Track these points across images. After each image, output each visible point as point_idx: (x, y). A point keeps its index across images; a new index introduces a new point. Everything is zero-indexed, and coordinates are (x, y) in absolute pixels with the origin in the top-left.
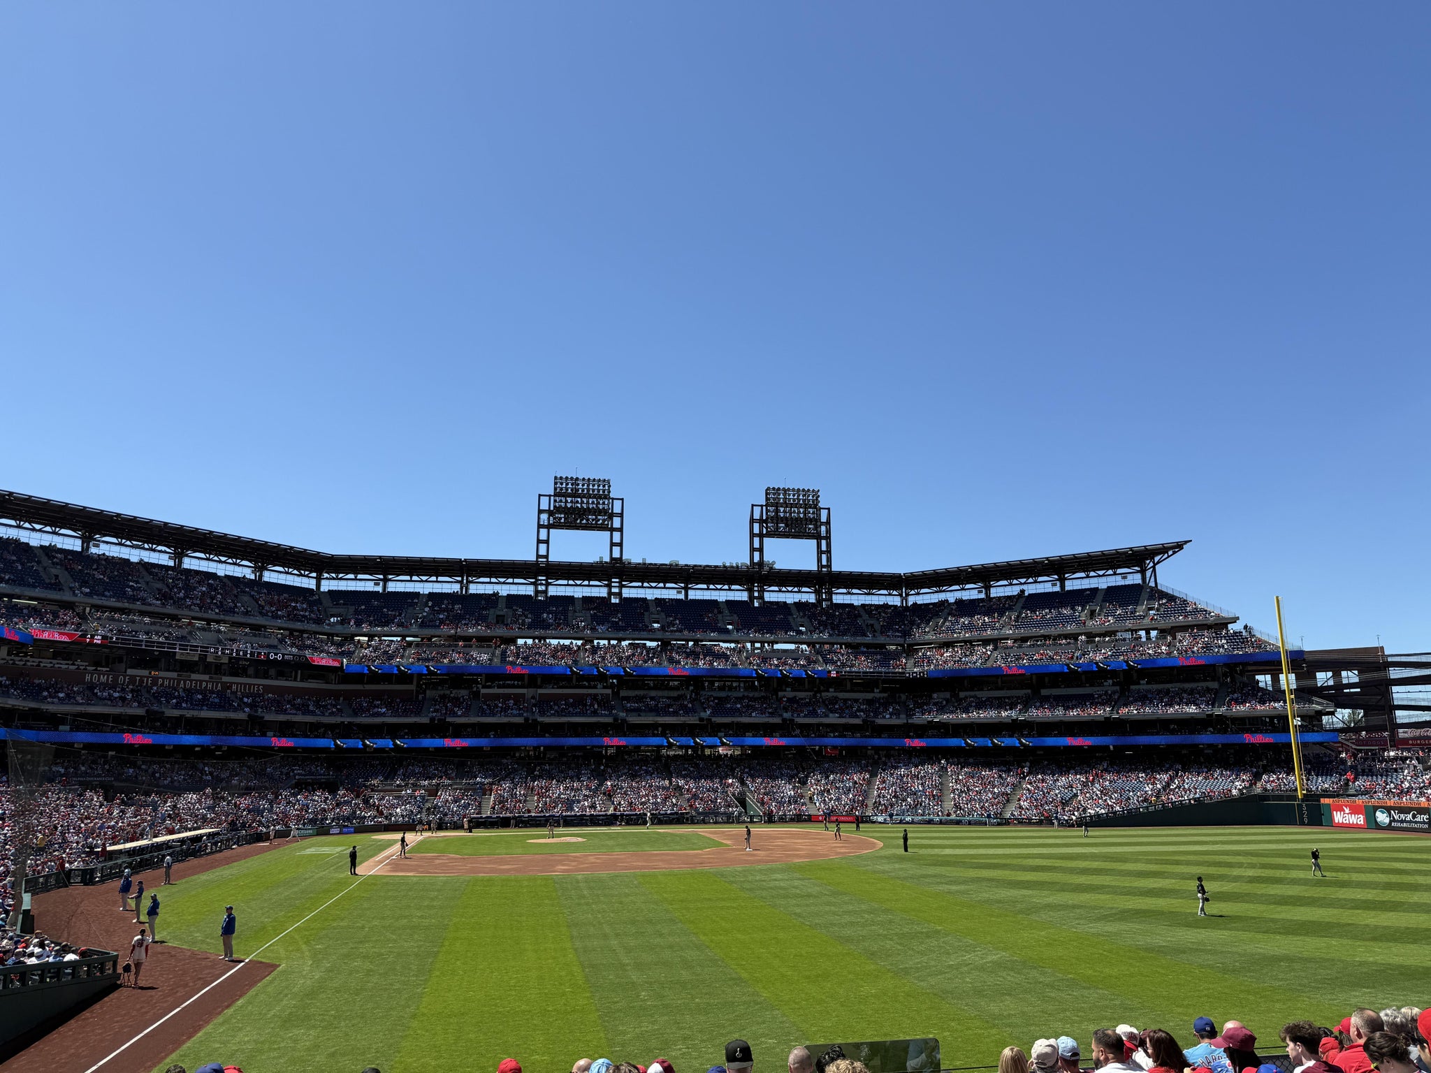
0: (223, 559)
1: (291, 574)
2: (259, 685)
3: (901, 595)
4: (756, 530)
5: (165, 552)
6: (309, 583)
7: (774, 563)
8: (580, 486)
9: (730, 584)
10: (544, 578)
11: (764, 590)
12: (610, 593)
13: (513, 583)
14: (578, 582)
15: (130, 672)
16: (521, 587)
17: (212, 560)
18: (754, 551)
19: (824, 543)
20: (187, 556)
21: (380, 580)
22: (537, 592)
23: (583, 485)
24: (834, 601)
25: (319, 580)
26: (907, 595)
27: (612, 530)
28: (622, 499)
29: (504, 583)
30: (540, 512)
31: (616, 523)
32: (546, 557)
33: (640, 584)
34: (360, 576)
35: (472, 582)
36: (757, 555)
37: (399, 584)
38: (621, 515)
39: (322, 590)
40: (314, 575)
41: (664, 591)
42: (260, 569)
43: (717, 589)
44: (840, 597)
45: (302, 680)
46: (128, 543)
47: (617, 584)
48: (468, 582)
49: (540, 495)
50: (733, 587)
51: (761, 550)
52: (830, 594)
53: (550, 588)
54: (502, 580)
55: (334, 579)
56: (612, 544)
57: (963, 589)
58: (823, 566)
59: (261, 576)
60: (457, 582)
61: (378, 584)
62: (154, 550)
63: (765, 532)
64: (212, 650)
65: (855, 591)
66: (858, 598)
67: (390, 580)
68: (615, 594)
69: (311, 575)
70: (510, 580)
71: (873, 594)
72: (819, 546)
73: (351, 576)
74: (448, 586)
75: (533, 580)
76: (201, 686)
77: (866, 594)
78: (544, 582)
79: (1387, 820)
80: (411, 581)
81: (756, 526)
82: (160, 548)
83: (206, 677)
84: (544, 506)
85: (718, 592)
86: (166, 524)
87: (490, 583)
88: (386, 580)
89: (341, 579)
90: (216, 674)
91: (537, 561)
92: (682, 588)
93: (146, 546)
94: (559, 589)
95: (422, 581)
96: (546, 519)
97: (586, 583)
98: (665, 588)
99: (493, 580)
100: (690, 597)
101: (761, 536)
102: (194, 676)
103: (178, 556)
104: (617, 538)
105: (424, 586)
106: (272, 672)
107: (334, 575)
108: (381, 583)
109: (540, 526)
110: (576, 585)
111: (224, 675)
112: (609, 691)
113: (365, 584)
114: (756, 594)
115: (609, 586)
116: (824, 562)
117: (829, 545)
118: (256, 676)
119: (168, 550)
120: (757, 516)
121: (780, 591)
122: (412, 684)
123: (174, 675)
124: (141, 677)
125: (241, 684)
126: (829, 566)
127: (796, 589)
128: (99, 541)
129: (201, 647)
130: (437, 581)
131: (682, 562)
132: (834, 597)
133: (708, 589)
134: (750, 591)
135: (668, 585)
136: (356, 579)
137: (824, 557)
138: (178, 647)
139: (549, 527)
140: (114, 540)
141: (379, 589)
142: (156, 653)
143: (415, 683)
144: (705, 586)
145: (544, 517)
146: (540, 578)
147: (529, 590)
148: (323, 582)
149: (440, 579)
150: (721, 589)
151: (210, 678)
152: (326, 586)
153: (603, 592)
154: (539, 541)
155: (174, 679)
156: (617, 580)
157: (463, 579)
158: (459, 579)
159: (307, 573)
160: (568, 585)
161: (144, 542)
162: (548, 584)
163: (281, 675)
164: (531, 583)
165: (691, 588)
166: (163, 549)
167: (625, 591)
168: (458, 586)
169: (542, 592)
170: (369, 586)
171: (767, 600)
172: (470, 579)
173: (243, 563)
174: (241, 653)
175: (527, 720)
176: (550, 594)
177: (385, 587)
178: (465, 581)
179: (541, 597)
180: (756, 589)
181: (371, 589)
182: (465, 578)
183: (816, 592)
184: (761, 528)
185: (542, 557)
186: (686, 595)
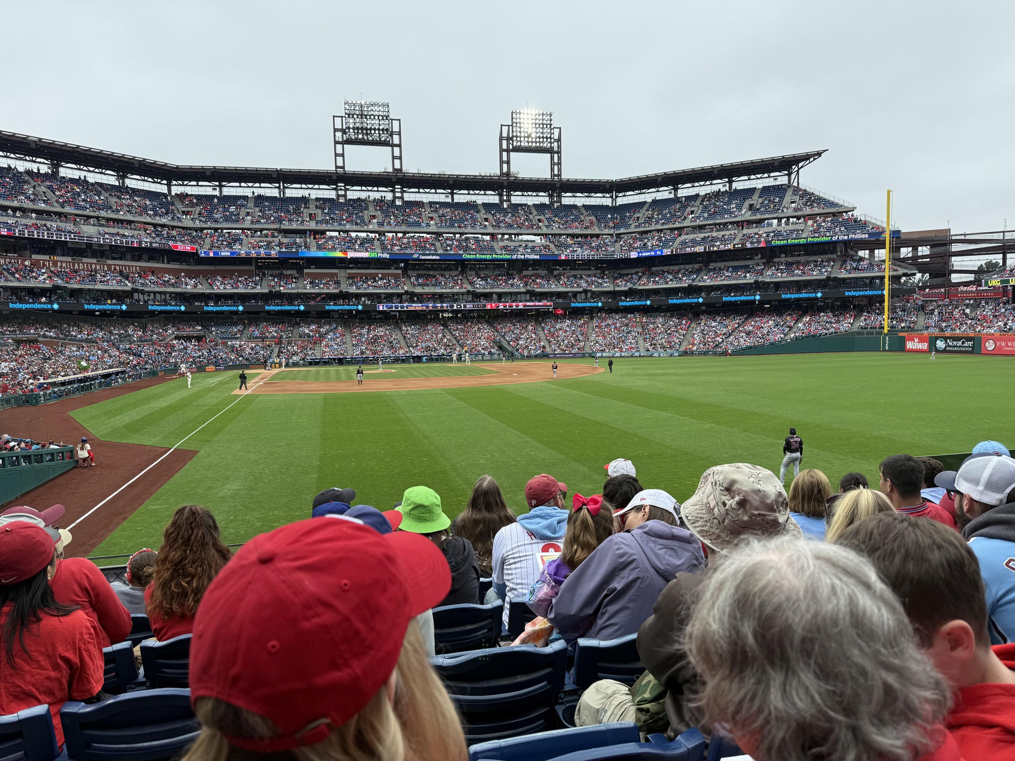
0: (91, 169)
1: (146, 181)
2: (136, 267)
3: (612, 197)
4: (505, 147)
5: (44, 163)
6: (162, 188)
7: (517, 173)
8: (366, 109)
9: (485, 190)
10: (343, 185)
11: (511, 195)
12: (394, 197)
13: (319, 189)
14: (369, 188)
15: (34, 257)
16: (326, 192)
17: (80, 169)
18: (503, 164)
19: (556, 156)
20: (62, 166)
21: (217, 186)
22: (338, 196)
23: (368, 107)
24: (563, 203)
25: (169, 186)
26: (617, 197)
27: (393, 146)
28: (399, 120)
29: (312, 188)
30: (335, 130)
31: (396, 139)
32: (343, 167)
33: (417, 190)
34: (200, 183)
35: (287, 188)
36: (505, 166)
37: (231, 189)
38: (399, 134)
39: (172, 194)
40: (165, 182)
41: (436, 196)
42: (122, 177)
43: (475, 194)
44: (568, 199)
45: (168, 263)
46: (12, 155)
47: (399, 190)
48: (284, 188)
49: (334, 117)
50: (488, 192)
51: (508, 162)
52: (560, 196)
53: (348, 193)
54: (310, 186)
55: (180, 185)
56: (394, 158)
57: (658, 191)
58: (555, 175)
59: (123, 183)
60: (276, 187)
61: (216, 189)
62: (35, 162)
63: (511, 147)
64: (96, 240)
65: (578, 194)
66: (580, 200)
67: (224, 186)
68: (398, 198)
69: (163, 182)
70: (317, 186)
71: (592, 197)
72: (552, 158)
73: (194, 183)
74: (269, 191)
75: (334, 187)
76: (91, 267)
77: (586, 197)
78: (343, 188)
79: (944, 346)
80: (240, 187)
81: (504, 143)
82: (39, 160)
83: (94, 261)
84: (338, 126)
85: (476, 196)
86: (40, 140)
87: (301, 188)
88: (221, 186)
89: (186, 185)
90: (101, 257)
91: (336, 170)
92: (449, 193)
93: (27, 158)
94: (355, 193)
95: (249, 187)
96: (340, 136)
97: (375, 189)
98: (436, 193)
99: (304, 186)
100: (455, 201)
101: (508, 151)
102: (85, 260)
103: (56, 166)
105: (251, 191)
106: (145, 256)
107: (180, 182)
108: (218, 189)
109: (336, 143)
110: (368, 190)
111: (108, 259)
112: (400, 271)
113: (206, 189)
114: (505, 198)
115: (393, 191)
116: (556, 172)
117: (559, 158)
118: (133, 260)
119: (46, 161)
121: (523, 195)
122: (251, 265)
123: (69, 259)
124: (44, 261)
125: (122, 266)
126: (559, 175)
127: (535, 194)
129: (87, 237)
130: (260, 187)
131: (448, 173)
132: (563, 199)
133: (469, 194)
134: (501, 195)
135: (438, 191)
136: (198, 185)
137: (556, 167)
139: (344, 143)
141: (217, 193)
142: (52, 242)
143: (254, 265)
144: (466, 192)
145: (339, 134)
146: (339, 184)
147: (332, 195)
148: (173, 188)
149: (262, 185)
150: (478, 194)
151: (98, 261)
152: (176, 190)
153: (389, 196)
154: (336, 155)
155: (70, 262)
156: (399, 187)
157: (280, 186)
158: (277, 185)
159: (159, 180)
160: (362, 190)
161: (25, 155)
162: (346, 190)
163: (151, 259)
164: (334, 189)
165: (455, 193)
166: (42, 160)
167: (405, 195)
168: (277, 191)
169: (342, 196)
170: (209, 191)
171: (513, 202)
172: (286, 185)
173: (108, 172)
174: (119, 242)
175: (341, 292)
176: (348, 197)
177: (221, 192)
178: (282, 187)
179: (342, 200)
180: (505, 193)
181: (210, 193)
182: (282, 184)
183: (549, 195)
184: (508, 145)
185: (340, 167)
186: (453, 199)
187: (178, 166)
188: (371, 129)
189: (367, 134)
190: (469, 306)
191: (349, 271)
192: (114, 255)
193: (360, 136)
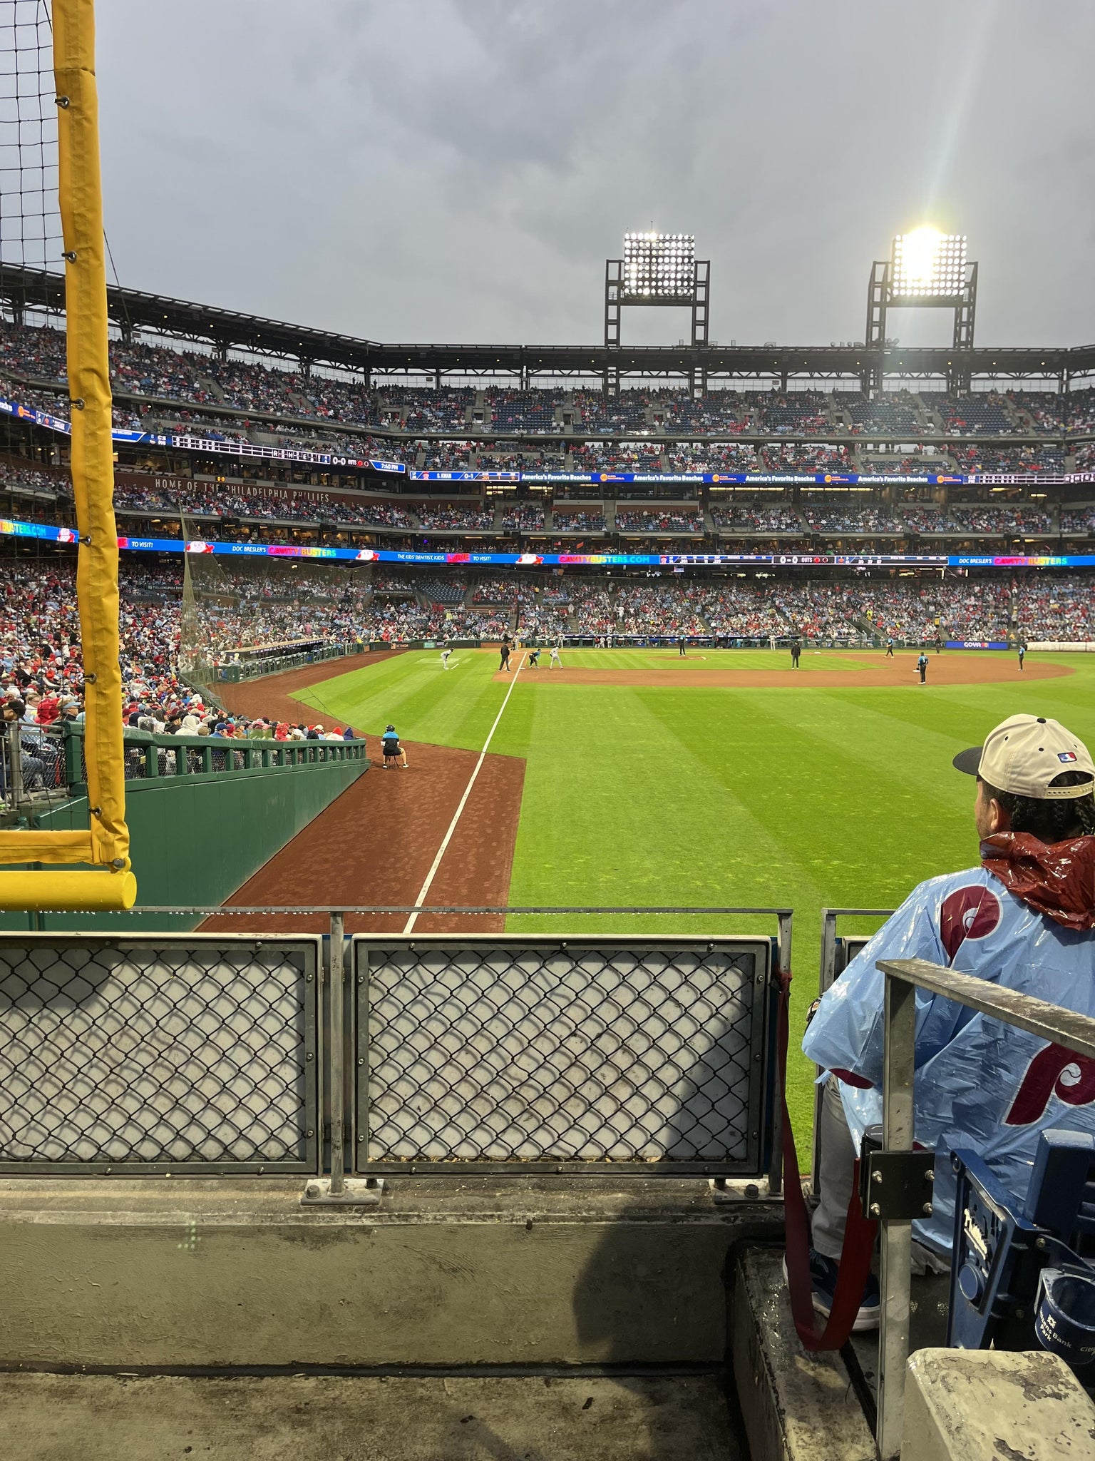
0: (268, 351)
1: (338, 368)
2: (325, 493)
3: (1060, 378)
4: (877, 298)
5: (208, 343)
6: (358, 379)
7: (897, 341)
8: (657, 247)
9: (838, 370)
10: (614, 368)
11: (883, 378)
12: (693, 386)
13: (579, 376)
14: (655, 373)
15: (197, 477)
16: (588, 381)
17: (255, 352)
18: (873, 326)
19: (965, 310)
20: (230, 347)
21: (433, 374)
22: (606, 386)
24: (972, 390)
25: (367, 375)
26: (1070, 377)
27: (696, 304)
28: (708, 263)
29: (569, 376)
30: (608, 283)
32: (617, 341)
33: (728, 374)
34: (410, 371)
35: (533, 375)
36: (876, 330)
37: (453, 379)
38: (707, 285)
39: (372, 387)
40: (361, 369)
41: (758, 382)
42: (306, 363)
43: (823, 378)
44: (980, 384)
45: (366, 489)
46: (169, 332)
47: (700, 375)
48: (529, 375)
49: (608, 262)
50: (844, 375)
51: (881, 324)
52: (968, 379)
53: (622, 381)
54: (566, 372)
55: (383, 374)
56: (695, 323)
58: (962, 343)
59: (308, 371)
60: (516, 375)
61: (431, 379)
62: (196, 341)
63: (888, 298)
64: (275, 453)
65: (1000, 375)
66: (1004, 384)
67: (443, 374)
68: (698, 386)
70: (575, 372)
71: (1024, 378)
72: (958, 315)
73: (402, 370)
74: (507, 381)
75: (602, 372)
76: (267, 493)
77: (1014, 378)
78: (614, 373)
80: (466, 375)
82: (201, 338)
83: (272, 484)
85: (823, 381)
86: (206, 308)
87: (553, 376)
88: (438, 375)
89: (391, 374)
90: (280, 479)
91: (606, 346)
92: (779, 377)
93: (188, 336)
94: (633, 382)
95: (477, 375)
96: (615, 293)
97: (663, 373)
98: (758, 377)
99: (557, 372)
100: (788, 389)
101: (883, 305)
102: (260, 483)
103: (222, 348)
104: (700, 315)
105: (481, 381)
106: (336, 479)
107: (383, 370)
108: (434, 378)
109: (609, 303)
110: (652, 377)
111: (289, 482)
112: (697, 503)
113: (416, 379)
114: (871, 383)
115: (691, 377)
116: (963, 338)
117: (971, 314)
118: (321, 483)
119: (210, 341)
120: (879, 278)
121: (903, 378)
123: (241, 481)
124: (209, 482)
125: (307, 492)
126: (969, 342)
127: (923, 375)
128: (139, 330)
129: (264, 450)
130: (494, 375)
131: (780, 344)
132: (972, 383)
133: (812, 377)
134: (864, 379)
135: (762, 374)
136: (406, 374)
137: (964, 330)
138: (241, 449)
139: (620, 302)
140: (153, 329)
141: (433, 385)
142: (221, 457)
143: (482, 492)
144: (807, 375)
145: (613, 289)
146: (610, 368)
147: (596, 384)
148: (373, 378)
149: (497, 372)
150: (827, 378)
151: (276, 485)
152: (376, 382)
153: (683, 385)
154: (608, 322)
155: (241, 486)
156: (700, 369)
157: (522, 372)
158: (518, 371)
159: (354, 367)
160: (643, 377)
161: (185, 332)
162: (618, 377)
163: (344, 482)
164: (600, 376)
165: (790, 377)
166: (206, 339)
167: (710, 382)
168: (517, 380)
169: (612, 385)
170: (421, 382)
171: (885, 389)
172: (530, 371)
173: (289, 356)
174: (305, 457)
175: (607, 534)
176: (622, 388)
177: (438, 382)
178: (525, 375)
179: (611, 392)
180: (872, 376)
181: (423, 386)
182: (525, 370)
183: (949, 378)
184: (883, 295)
185: (612, 341)
186: (784, 385)
187: (382, 345)
188: (663, 279)
189: (657, 288)
190: (807, 560)
191: (619, 503)
192: (296, 476)
193: (646, 292)
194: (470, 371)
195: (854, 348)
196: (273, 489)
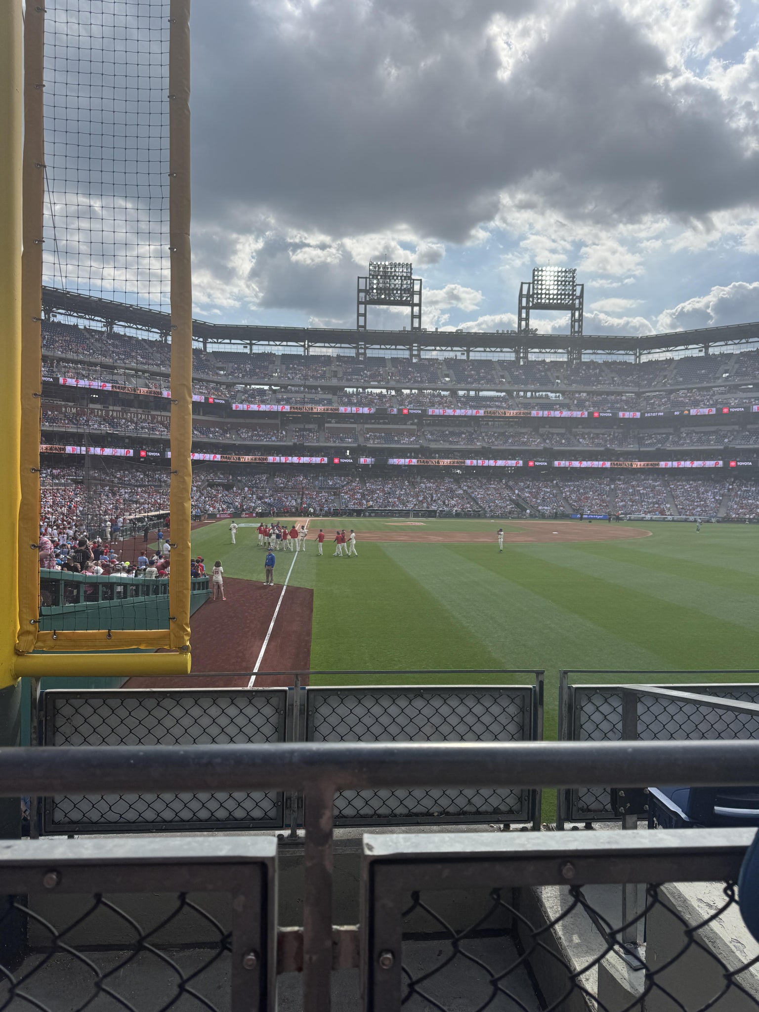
0: (140, 327)
3: (635, 354)
4: (524, 304)
5: (100, 321)
6: (199, 345)
7: (536, 330)
8: (389, 270)
9: (502, 347)
10: (363, 343)
11: (528, 352)
12: (412, 355)
13: (341, 347)
14: (388, 347)
15: (90, 406)
16: (346, 350)
17: (132, 328)
18: (521, 321)
19: (577, 313)
20: (116, 324)
21: (247, 344)
22: (358, 354)
23: (391, 268)
24: (583, 360)
25: (205, 343)
26: (641, 354)
28: (421, 280)
29: (334, 347)
30: (359, 291)
31: (416, 299)
32: (364, 327)
33: (433, 348)
34: (233, 341)
35: (311, 346)
36: (523, 323)
37: (261, 347)
38: (420, 293)
39: (208, 351)
40: (201, 339)
41: (452, 353)
42: (164, 335)
43: (491, 351)
44: (587, 357)
45: (204, 415)
46: (75, 314)
47: (416, 348)
48: (309, 346)
49: (359, 278)
50: (505, 350)
51: (527, 319)
52: (580, 354)
53: (368, 351)
54: (333, 345)
55: (215, 343)
56: (413, 316)
57: (687, 349)
58: (575, 332)
59: (166, 340)
60: (301, 346)
61: (246, 347)
62: (93, 320)
63: (530, 305)
65: (599, 352)
66: (601, 357)
67: (254, 344)
68: (415, 355)
70: (338, 345)
71: (613, 354)
72: (573, 315)
73: (228, 341)
74: (294, 349)
75: (355, 345)
76: (137, 417)
77: (608, 354)
78: (363, 346)
80: (269, 345)
81: (524, 300)
82: (96, 318)
83: (140, 411)
84: (362, 287)
85: (492, 353)
86: (101, 300)
87: (324, 347)
88: (251, 344)
89: (220, 343)
90: (146, 409)
91: (358, 329)
92: (465, 351)
93: (87, 317)
94: (374, 352)
95: (276, 345)
96: (364, 297)
97: (393, 347)
98: (452, 350)
99: (327, 345)
100: (471, 358)
101: (528, 308)
102: (132, 410)
103: (110, 324)
105: (278, 349)
107: (215, 340)
108: (249, 346)
109: (359, 303)
110: (387, 349)
111: (152, 409)
112: (415, 427)
113: (237, 347)
114: (522, 355)
115: (411, 350)
116: (576, 329)
117: (581, 315)
119: (103, 320)
120: (525, 292)
121: (540, 352)
123: (119, 409)
124: (98, 409)
125: (164, 416)
126: (580, 332)
127: (553, 351)
128: (56, 312)
130: (287, 346)
132: (583, 356)
133: (485, 351)
134: (517, 352)
135: (454, 348)
136: (230, 343)
137: (577, 324)
139: (366, 303)
140: (65, 312)
141: (247, 351)
144: (482, 349)
145: (362, 295)
146: (360, 343)
147: (352, 353)
148: (208, 345)
149: (289, 343)
150: (494, 351)
151: (143, 411)
152: (211, 348)
153: (406, 354)
154: (359, 315)
155: (119, 411)
156: (416, 345)
157: (305, 344)
158: (302, 344)
159: (196, 338)
160: (380, 349)
161: (85, 314)
162: (365, 348)
164: (354, 348)
165: (472, 351)
166: (99, 319)
167: (422, 353)
168: (302, 349)
169: (361, 354)
170: (240, 349)
171: (530, 359)
172: (310, 344)
173: (153, 330)
175: (359, 446)
176: (368, 355)
177: (251, 349)
178: (306, 346)
179: (361, 358)
180: (522, 351)
181: (241, 351)
182: (306, 343)
183: (568, 352)
184: (528, 302)
185: (362, 327)
186: (468, 356)
188: (393, 289)
189: (389, 294)
191: (366, 426)
193: (383, 297)
194: (271, 343)
195: (511, 334)
196: (141, 414)
